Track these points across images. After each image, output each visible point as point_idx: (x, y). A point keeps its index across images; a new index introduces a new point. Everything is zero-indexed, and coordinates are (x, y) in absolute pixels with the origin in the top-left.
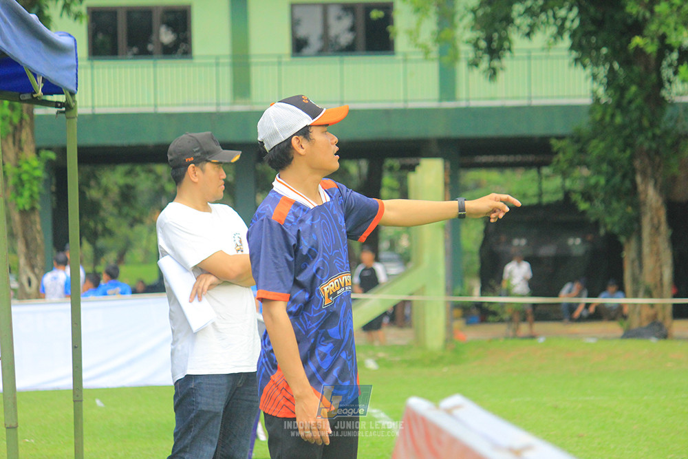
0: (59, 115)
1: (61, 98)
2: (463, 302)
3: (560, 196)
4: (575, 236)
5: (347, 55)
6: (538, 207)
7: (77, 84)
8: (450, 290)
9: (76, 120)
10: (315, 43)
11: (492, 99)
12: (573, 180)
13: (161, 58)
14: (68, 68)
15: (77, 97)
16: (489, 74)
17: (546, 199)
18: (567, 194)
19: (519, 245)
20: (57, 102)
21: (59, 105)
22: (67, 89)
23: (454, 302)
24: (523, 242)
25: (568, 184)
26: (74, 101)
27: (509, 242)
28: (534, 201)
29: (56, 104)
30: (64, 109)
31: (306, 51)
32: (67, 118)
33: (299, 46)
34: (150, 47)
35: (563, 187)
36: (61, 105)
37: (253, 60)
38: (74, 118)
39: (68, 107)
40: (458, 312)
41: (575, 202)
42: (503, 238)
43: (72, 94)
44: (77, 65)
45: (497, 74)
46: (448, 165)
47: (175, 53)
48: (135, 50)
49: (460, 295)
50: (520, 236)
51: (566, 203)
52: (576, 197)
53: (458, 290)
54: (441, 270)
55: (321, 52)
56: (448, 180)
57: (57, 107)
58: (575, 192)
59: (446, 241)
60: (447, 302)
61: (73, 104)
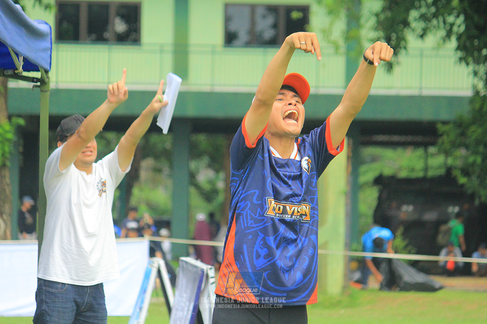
0: (35, 89)
1: (37, 75)
2: (358, 257)
3: (442, 172)
4: (454, 205)
5: (269, 47)
6: (424, 179)
7: (51, 63)
8: (348, 246)
9: (48, 93)
10: (243, 36)
11: (389, 88)
12: (454, 159)
13: (115, 44)
14: (44, 50)
15: (50, 74)
16: (387, 68)
17: (431, 173)
18: (449, 170)
19: (407, 211)
20: (34, 78)
21: (35, 80)
22: (42, 67)
23: (350, 256)
24: (410, 208)
25: (450, 161)
26: (48, 77)
27: (399, 208)
28: (421, 174)
29: (32, 80)
30: (39, 84)
31: (236, 42)
32: (41, 91)
33: (230, 38)
34: (107, 35)
35: (445, 164)
36: (37, 80)
37: (192, 49)
38: (46, 91)
39: (43, 82)
40: (354, 265)
41: (456, 176)
42: (394, 204)
43: (47, 72)
44: (51, 48)
45: (394, 67)
46: (351, 142)
47: (126, 41)
48: (94, 36)
49: (356, 251)
50: (408, 203)
51: (448, 177)
52: (457, 173)
53: (355, 246)
54: (342, 229)
55: (249, 44)
56: (351, 154)
57: (33, 81)
58: (455, 168)
59: (346, 205)
60: (346, 256)
61: (46, 80)
